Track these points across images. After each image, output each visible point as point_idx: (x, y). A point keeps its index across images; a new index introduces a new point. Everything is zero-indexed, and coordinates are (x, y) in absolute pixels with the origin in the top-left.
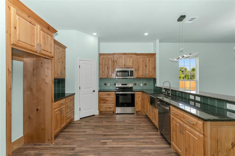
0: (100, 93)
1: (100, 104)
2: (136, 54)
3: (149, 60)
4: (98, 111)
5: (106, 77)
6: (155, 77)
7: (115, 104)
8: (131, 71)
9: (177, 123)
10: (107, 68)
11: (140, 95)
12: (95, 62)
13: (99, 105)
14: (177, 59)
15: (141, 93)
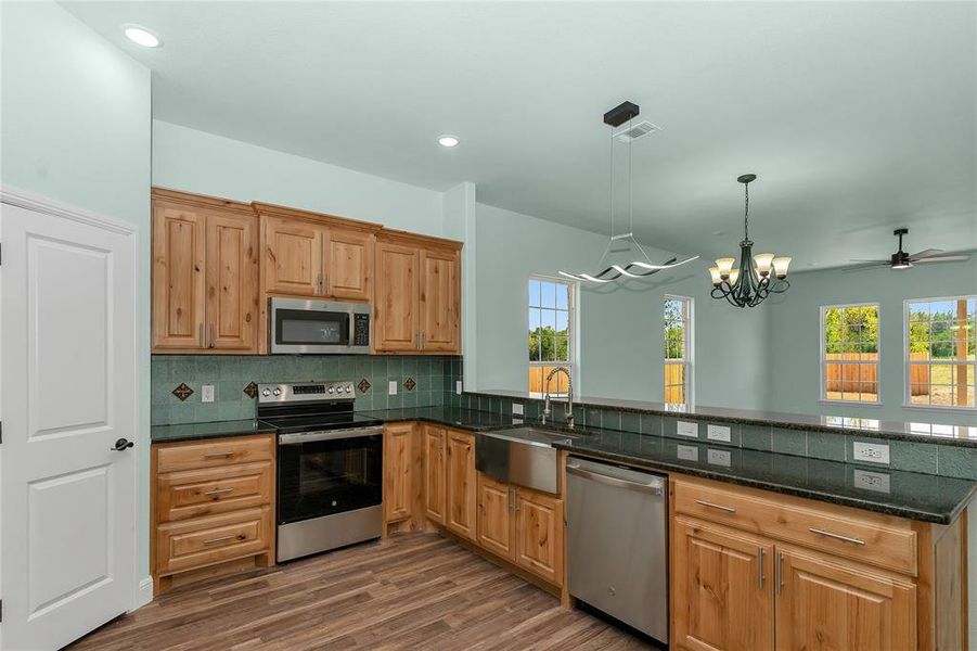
0: (164, 451)
1: (161, 528)
2: (381, 233)
3: (437, 272)
4: (150, 579)
5: (200, 348)
6: (457, 348)
7: (270, 511)
8: (358, 317)
9: (723, 547)
10: (210, 292)
11: (407, 441)
12: (134, 237)
13: (155, 537)
14: (597, 277)
15: (408, 427)
